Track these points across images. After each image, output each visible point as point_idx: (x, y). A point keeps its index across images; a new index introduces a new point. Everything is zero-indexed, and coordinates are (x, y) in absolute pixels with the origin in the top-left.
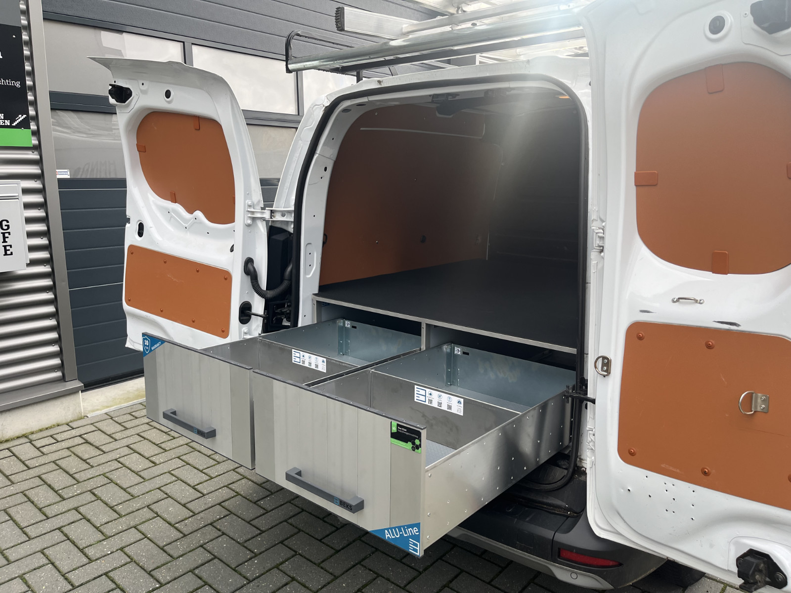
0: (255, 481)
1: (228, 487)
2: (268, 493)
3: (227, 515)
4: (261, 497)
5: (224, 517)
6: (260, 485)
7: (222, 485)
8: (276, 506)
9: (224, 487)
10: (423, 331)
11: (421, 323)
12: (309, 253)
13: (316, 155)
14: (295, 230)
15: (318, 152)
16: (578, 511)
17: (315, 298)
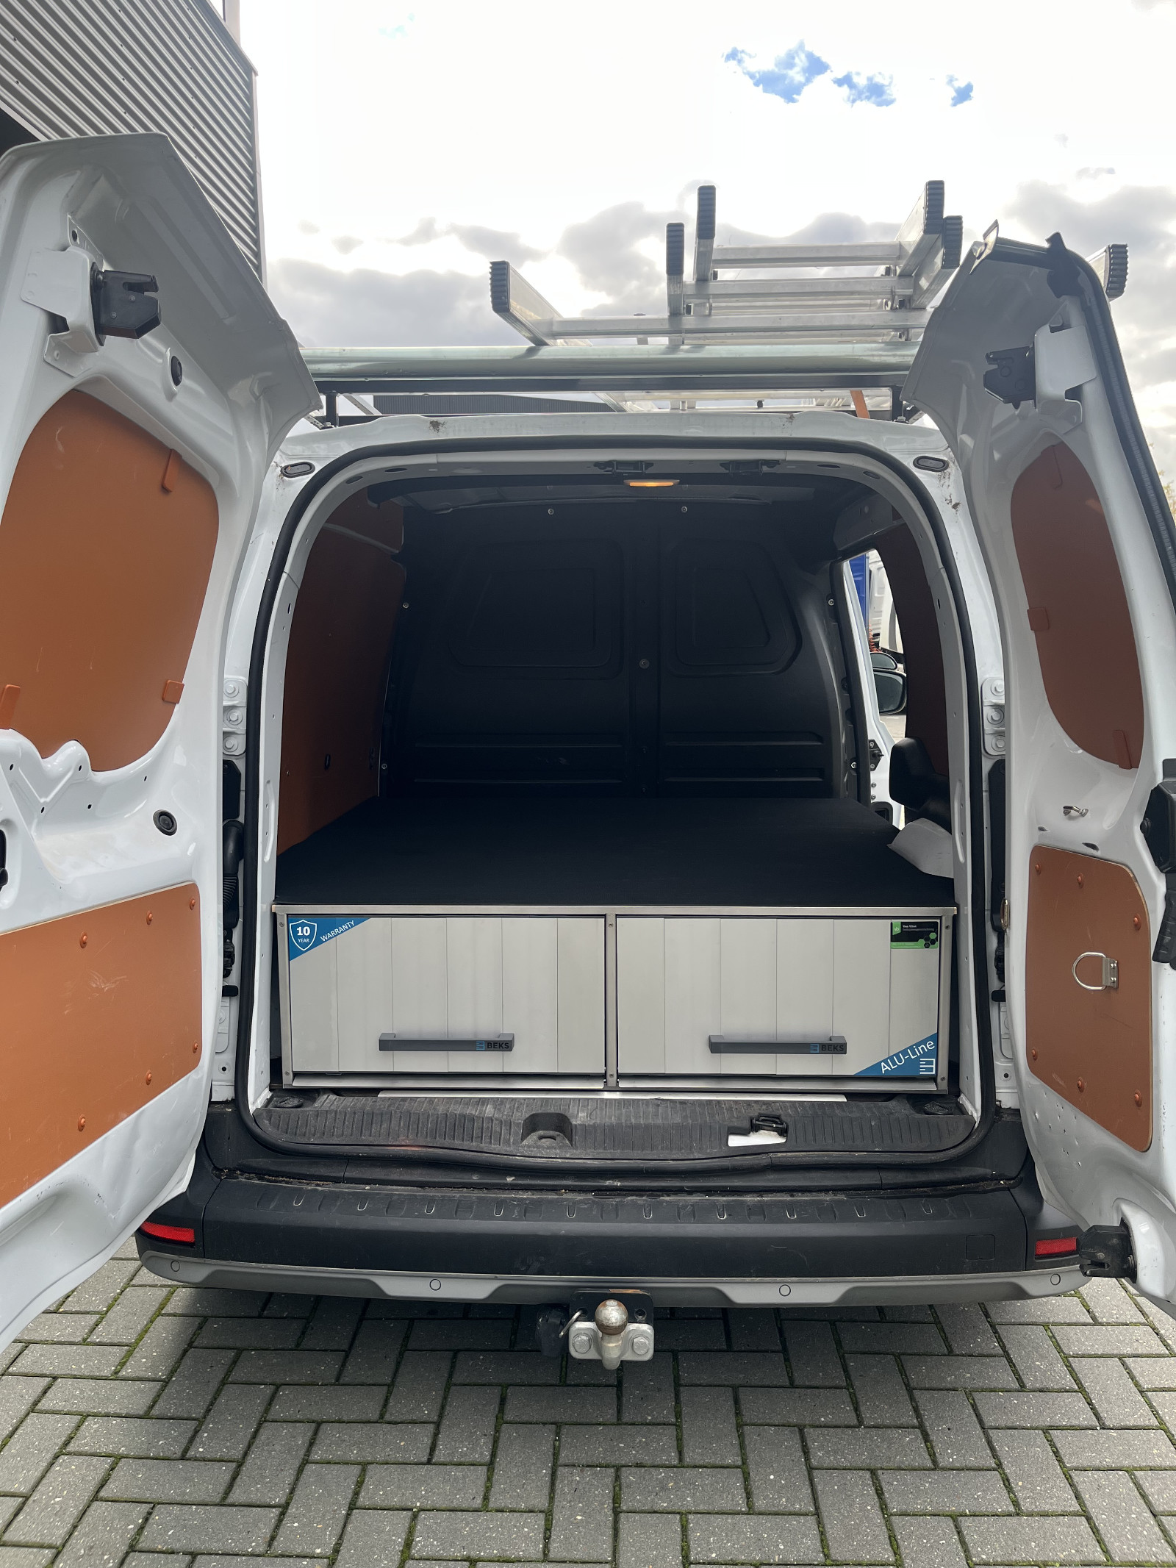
0: (124, 1412)
1: (69, 1454)
2: (192, 1425)
3: (150, 1514)
4: (185, 1441)
5: (146, 1520)
6: (146, 1416)
7: (49, 1456)
8: (246, 1443)
9: (56, 1457)
10: (611, 930)
11: (604, 916)
12: (266, 805)
13: (284, 576)
14: (247, 751)
15: (287, 569)
16: (1014, 1174)
17: (282, 910)
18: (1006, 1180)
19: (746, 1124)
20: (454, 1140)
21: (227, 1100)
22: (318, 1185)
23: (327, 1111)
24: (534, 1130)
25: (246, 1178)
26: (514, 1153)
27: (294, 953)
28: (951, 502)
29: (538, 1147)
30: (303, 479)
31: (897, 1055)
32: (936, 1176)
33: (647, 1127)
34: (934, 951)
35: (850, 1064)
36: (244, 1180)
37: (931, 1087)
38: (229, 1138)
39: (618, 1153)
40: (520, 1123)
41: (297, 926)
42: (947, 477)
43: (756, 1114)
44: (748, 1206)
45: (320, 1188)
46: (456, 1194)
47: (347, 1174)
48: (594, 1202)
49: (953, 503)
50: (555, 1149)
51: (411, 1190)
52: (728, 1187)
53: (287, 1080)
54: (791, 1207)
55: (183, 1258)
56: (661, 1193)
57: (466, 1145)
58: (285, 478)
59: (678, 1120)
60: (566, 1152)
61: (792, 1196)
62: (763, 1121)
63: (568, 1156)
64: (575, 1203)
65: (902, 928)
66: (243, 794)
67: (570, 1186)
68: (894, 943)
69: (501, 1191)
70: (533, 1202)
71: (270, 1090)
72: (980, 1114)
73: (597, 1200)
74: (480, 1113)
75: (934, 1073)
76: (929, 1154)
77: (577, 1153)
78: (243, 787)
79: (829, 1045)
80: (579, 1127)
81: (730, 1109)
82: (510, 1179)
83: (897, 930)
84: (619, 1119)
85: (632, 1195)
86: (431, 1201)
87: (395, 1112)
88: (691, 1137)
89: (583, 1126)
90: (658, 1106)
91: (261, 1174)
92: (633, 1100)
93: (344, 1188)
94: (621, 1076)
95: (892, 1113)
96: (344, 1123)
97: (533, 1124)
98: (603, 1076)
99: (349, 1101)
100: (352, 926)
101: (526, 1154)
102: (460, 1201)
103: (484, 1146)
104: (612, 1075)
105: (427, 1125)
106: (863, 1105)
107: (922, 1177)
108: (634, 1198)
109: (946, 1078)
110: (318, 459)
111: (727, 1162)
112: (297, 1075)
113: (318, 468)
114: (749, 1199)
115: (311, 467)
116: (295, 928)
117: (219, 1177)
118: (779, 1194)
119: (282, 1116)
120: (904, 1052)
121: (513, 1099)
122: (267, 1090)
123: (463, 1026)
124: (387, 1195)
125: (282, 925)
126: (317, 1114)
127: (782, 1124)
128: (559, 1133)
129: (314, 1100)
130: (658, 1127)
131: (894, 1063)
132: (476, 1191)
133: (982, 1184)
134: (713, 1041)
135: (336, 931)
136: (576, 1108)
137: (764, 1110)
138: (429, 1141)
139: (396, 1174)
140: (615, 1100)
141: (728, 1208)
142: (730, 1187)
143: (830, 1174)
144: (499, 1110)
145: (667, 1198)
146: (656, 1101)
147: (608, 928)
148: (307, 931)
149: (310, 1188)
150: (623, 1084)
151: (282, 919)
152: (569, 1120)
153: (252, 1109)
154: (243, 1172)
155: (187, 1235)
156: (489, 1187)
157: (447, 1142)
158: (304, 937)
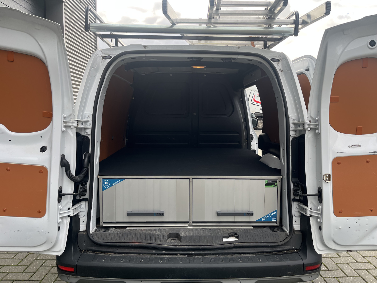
10: (191, 183)
11: (189, 179)
12: (97, 148)
13: (103, 86)
14: (92, 133)
15: (104, 84)
16: (298, 248)
17: (101, 177)
18: (297, 250)
19: (228, 235)
20: (148, 241)
21: (84, 230)
22: (110, 254)
23: (112, 233)
24: (170, 238)
25: (89, 253)
26: (165, 244)
27: (104, 189)
28: (280, 70)
29: (171, 242)
30: (108, 60)
31: (266, 216)
32: (278, 249)
33: (201, 236)
34: (276, 188)
35: (254, 219)
36: (88, 253)
37: (275, 224)
38: (84, 241)
39: (193, 244)
40: (166, 236)
41: (105, 181)
42: (279, 64)
43: (230, 232)
44: (229, 258)
45: (110, 255)
46: (148, 256)
47: (118, 251)
48: (187, 258)
49: (281, 70)
50: (176, 243)
51: (136, 255)
52: (223, 253)
53: (101, 224)
54: (240, 258)
55: (71, 276)
56: (205, 255)
57: (151, 242)
58: (104, 59)
59: (209, 234)
60: (179, 244)
61: (240, 255)
62: (232, 234)
63: (179, 245)
64: (182, 258)
65: (268, 182)
66: (90, 145)
67: (180, 253)
68: (266, 186)
69: (161, 255)
70: (170, 258)
71: (96, 227)
72: (289, 232)
73: (188, 257)
74: (155, 233)
75: (276, 220)
76: (276, 243)
77: (182, 244)
78: (90, 143)
79: (249, 214)
80: (182, 237)
81: (223, 231)
82: (163, 252)
83: (267, 182)
84: (193, 234)
85: (197, 256)
86: (142, 259)
87: (131, 233)
88: (213, 239)
89: (183, 236)
90: (203, 230)
91: (93, 251)
92: (197, 229)
93: (117, 255)
94: (193, 222)
95: (266, 232)
96: (117, 236)
97: (170, 236)
98: (188, 222)
99: (119, 230)
100: (120, 182)
101: (168, 245)
102: (150, 258)
103: (156, 242)
104: (191, 222)
105: (140, 237)
106: (258, 229)
107: (275, 249)
108: (198, 256)
109: (279, 221)
110: (113, 55)
111: (223, 246)
112: (104, 223)
113: (113, 57)
114: (229, 256)
115: (111, 57)
116: (104, 182)
117: (81, 252)
118: (237, 255)
119: (100, 235)
120: (268, 215)
121: (164, 229)
122: (95, 227)
123: (150, 209)
124: (129, 257)
125: (100, 181)
126: (110, 234)
127: (237, 235)
128: (176, 238)
129: (109, 230)
130: (204, 236)
131: (266, 218)
132: (154, 255)
133: (290, 251)
134: (218, 212)
135: (116, 183)
136: (181, 231)
137: (232, 231)
138: (141, 241)
139: (132, 251)
140: (192, 229)
141: (224, 259)
142: (224, 253)
143: (250, 249)
144: (160, 232)
145: (207, 256)
146: (203, 229)
147: (190, 182)
148: (107, 183)
149: (107, 255)
150: (193, 225)
151: (100, 180)
152: (179, 235)
153: (91, 233)
154: (88, 251)
155: (72, 270)
156: (158, 254)
157: (146, 241)
158: (107, 184)
